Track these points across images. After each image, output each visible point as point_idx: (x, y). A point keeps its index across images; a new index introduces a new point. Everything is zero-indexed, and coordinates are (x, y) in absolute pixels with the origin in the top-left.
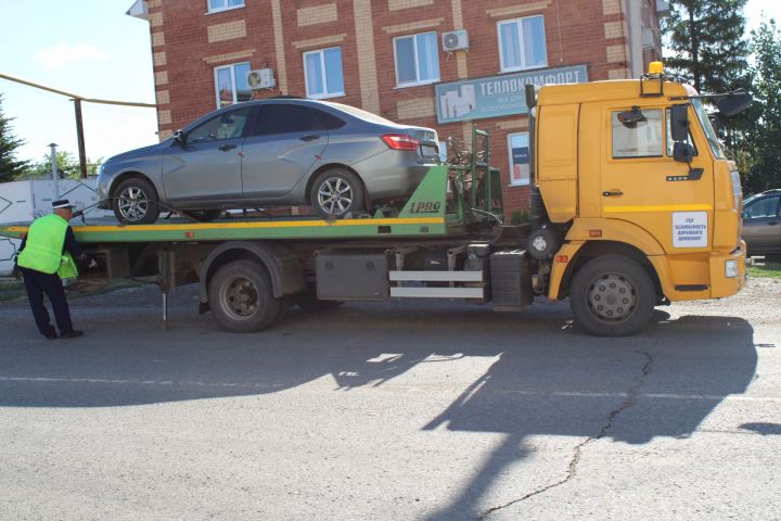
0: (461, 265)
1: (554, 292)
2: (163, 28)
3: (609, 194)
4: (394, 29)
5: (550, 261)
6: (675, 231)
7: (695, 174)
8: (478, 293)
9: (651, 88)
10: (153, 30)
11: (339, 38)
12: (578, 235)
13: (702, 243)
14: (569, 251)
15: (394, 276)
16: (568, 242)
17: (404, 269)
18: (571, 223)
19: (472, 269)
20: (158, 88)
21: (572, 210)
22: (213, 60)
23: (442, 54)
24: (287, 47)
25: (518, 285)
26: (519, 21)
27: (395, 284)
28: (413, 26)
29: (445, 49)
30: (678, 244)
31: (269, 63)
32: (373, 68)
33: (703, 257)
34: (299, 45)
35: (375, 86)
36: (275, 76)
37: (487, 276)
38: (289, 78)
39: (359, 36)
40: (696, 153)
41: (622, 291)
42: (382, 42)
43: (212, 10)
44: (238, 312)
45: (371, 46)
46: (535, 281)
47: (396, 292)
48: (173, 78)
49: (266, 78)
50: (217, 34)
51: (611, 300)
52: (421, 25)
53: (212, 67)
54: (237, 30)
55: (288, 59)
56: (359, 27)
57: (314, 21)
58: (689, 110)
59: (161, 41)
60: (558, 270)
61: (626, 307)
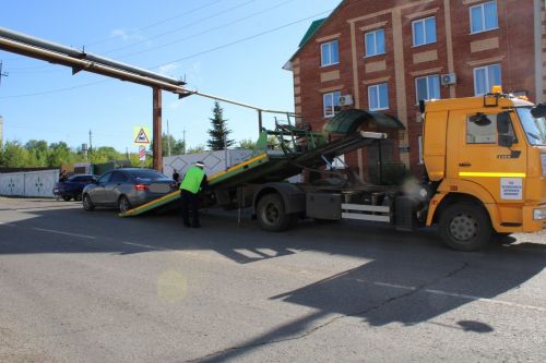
0: (380, 202)
1: (429, 222)
2: (300, 75)
3: (463, 165)
4: (417, 73)
5: (428, 203)
6: (502, 189)
7: (516, 154)
8: (387, 219)
9: (491, 101)
10: (295, 76)
11: (386, 79)
12: (444, 188)
13: (519, 197)
14: (438, 198)
15: (344, 206)
16: (438, 193)
17: (349, 203)
18: (441, 181)
19: (386, 205)
20: (296, 105)
21: (442, 173)
22: (322, 91)
23: (442, 87)
24: (360, 84)
25: (410, 216)
26: (486, 68)
27: (344, 211)
28: (426, 72)
29: (443, 84)
30: (504, 197)
31: (351, 92)
32: (404, 94)
33: (519, 205)
34: (365, 82)
35: (405, 105)
36: (353, 99)
37: (393, 209)
38: (361, 100)
39: (397, 78)
40: (516, 141)
41: (468, 224)
42: (409, 80)
43: (324, 66)
44: (271, 221)
45: (403, 83)
46: (418, 215)
47: (345, 215)
48: (304, 100)
49: (348, 100)
50: (325, 77)
51: (461, 229)
52: (430, 71)
53: (322, 94)
54: (335, 75)
55: (360, 90)
56: (397, 73)
57: (374, 70)
58: (512, 115)
59: (298, 82)
60: (432, 209)
61: (470, 234)
